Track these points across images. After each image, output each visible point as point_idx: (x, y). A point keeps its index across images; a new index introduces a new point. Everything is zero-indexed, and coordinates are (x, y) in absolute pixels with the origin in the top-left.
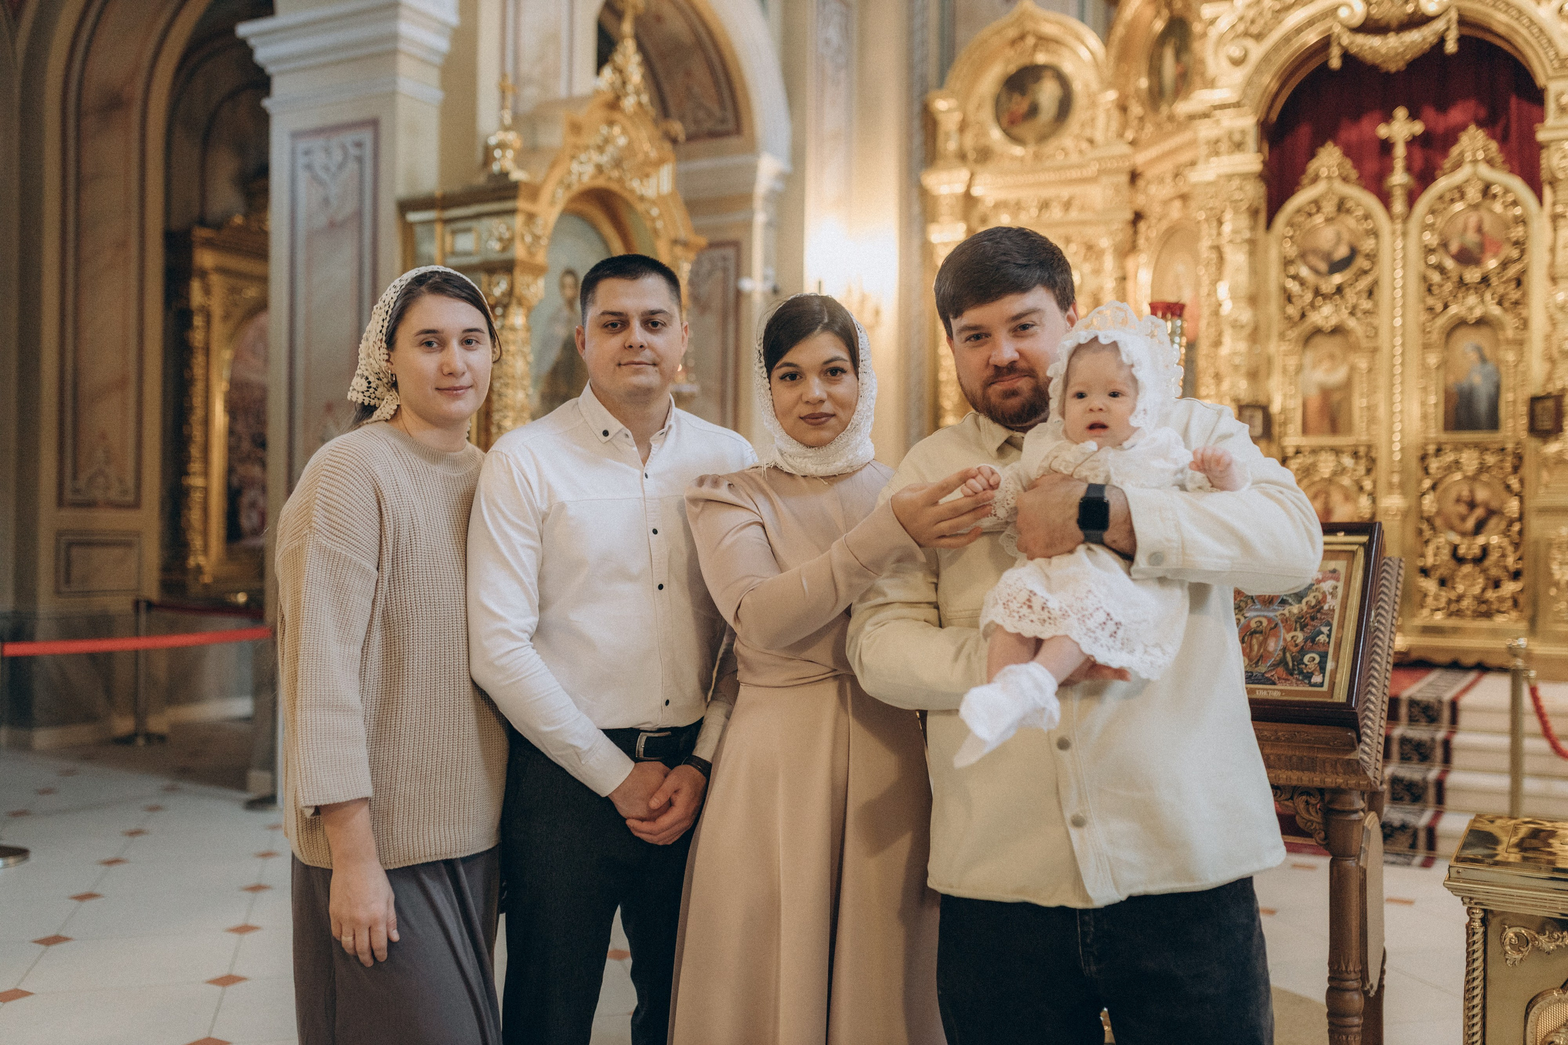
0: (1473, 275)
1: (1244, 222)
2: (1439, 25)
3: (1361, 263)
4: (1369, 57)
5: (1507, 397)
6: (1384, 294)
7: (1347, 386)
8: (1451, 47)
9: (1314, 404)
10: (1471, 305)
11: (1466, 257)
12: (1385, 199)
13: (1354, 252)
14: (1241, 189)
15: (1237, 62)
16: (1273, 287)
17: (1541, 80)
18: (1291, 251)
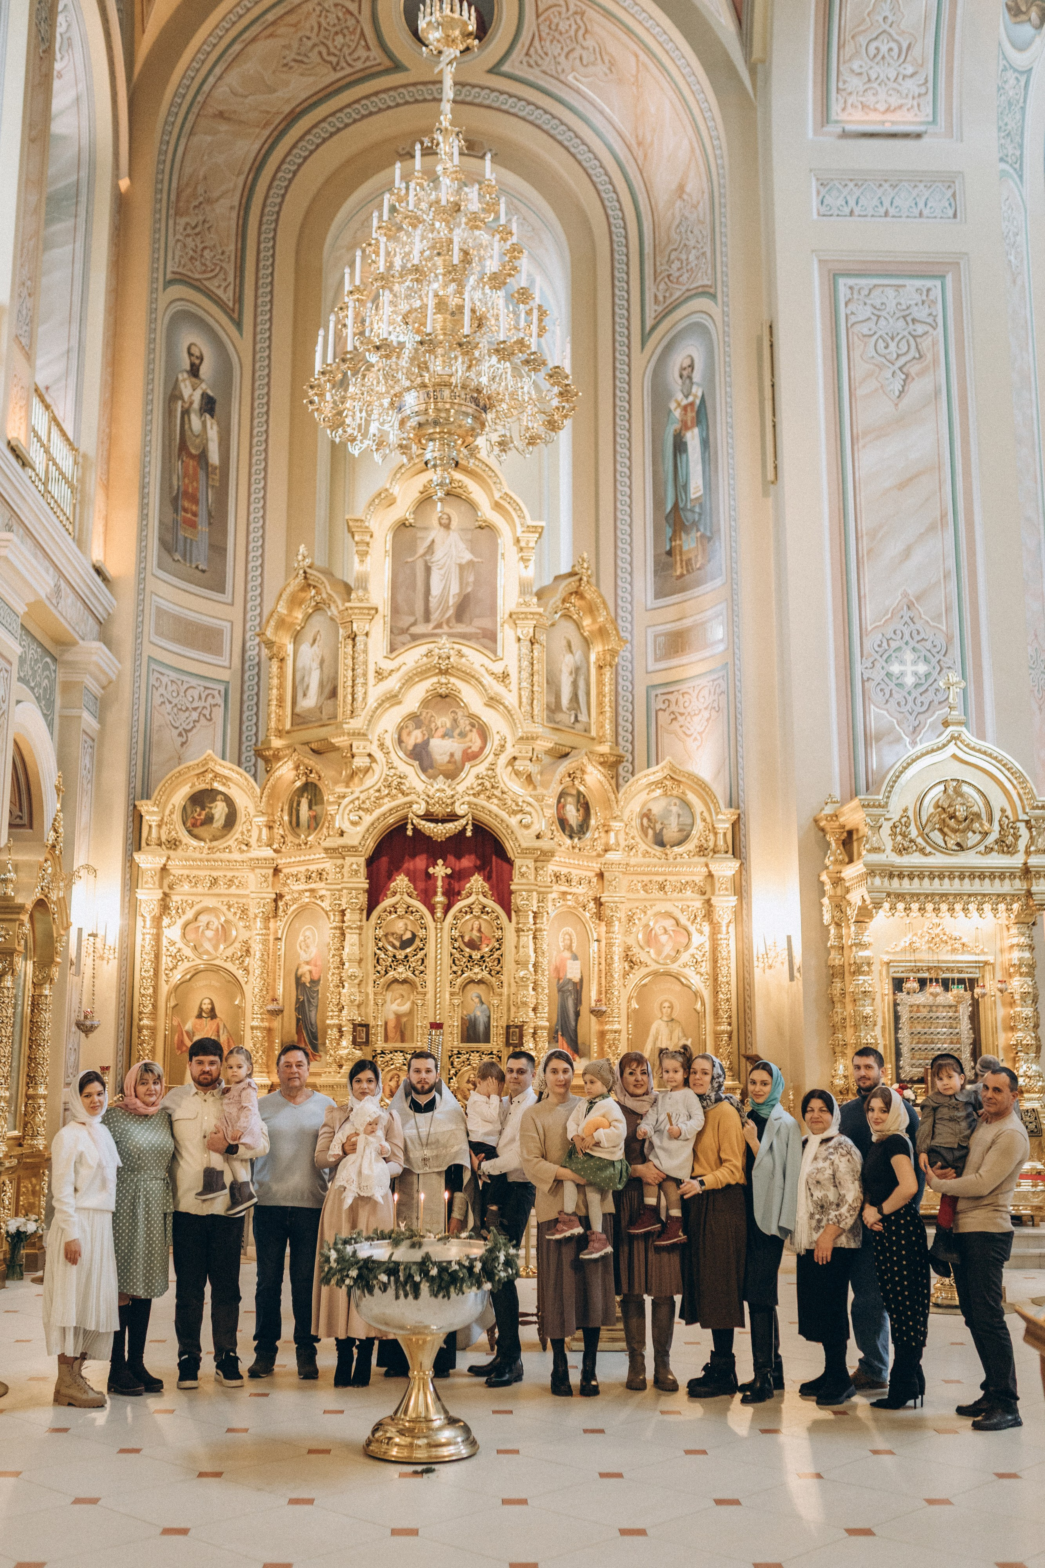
0: (476, 955)
1: (357, 917)
2: (463, 822)
3: (417, 942)
4: (427, 833)
5: (493, 1023)
6: (430, 962)
7: (411, 1013)
8: (469, 834)
9: (391, 1024)
10: (478, 973)
11: (473, 945)
12: (432, 909)
13: (414, 936)
14: (357, 898)
15: (354, 824)
16: (370, 953)
17: (511, 855)
18: (380, 933)
